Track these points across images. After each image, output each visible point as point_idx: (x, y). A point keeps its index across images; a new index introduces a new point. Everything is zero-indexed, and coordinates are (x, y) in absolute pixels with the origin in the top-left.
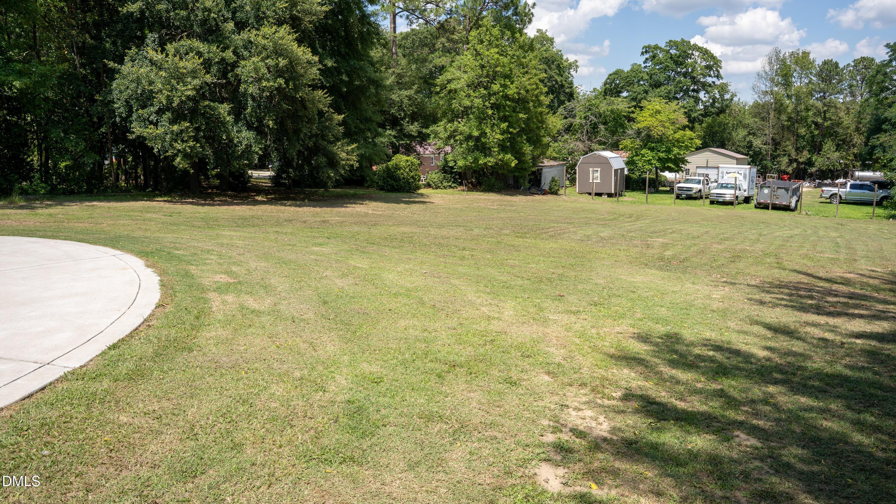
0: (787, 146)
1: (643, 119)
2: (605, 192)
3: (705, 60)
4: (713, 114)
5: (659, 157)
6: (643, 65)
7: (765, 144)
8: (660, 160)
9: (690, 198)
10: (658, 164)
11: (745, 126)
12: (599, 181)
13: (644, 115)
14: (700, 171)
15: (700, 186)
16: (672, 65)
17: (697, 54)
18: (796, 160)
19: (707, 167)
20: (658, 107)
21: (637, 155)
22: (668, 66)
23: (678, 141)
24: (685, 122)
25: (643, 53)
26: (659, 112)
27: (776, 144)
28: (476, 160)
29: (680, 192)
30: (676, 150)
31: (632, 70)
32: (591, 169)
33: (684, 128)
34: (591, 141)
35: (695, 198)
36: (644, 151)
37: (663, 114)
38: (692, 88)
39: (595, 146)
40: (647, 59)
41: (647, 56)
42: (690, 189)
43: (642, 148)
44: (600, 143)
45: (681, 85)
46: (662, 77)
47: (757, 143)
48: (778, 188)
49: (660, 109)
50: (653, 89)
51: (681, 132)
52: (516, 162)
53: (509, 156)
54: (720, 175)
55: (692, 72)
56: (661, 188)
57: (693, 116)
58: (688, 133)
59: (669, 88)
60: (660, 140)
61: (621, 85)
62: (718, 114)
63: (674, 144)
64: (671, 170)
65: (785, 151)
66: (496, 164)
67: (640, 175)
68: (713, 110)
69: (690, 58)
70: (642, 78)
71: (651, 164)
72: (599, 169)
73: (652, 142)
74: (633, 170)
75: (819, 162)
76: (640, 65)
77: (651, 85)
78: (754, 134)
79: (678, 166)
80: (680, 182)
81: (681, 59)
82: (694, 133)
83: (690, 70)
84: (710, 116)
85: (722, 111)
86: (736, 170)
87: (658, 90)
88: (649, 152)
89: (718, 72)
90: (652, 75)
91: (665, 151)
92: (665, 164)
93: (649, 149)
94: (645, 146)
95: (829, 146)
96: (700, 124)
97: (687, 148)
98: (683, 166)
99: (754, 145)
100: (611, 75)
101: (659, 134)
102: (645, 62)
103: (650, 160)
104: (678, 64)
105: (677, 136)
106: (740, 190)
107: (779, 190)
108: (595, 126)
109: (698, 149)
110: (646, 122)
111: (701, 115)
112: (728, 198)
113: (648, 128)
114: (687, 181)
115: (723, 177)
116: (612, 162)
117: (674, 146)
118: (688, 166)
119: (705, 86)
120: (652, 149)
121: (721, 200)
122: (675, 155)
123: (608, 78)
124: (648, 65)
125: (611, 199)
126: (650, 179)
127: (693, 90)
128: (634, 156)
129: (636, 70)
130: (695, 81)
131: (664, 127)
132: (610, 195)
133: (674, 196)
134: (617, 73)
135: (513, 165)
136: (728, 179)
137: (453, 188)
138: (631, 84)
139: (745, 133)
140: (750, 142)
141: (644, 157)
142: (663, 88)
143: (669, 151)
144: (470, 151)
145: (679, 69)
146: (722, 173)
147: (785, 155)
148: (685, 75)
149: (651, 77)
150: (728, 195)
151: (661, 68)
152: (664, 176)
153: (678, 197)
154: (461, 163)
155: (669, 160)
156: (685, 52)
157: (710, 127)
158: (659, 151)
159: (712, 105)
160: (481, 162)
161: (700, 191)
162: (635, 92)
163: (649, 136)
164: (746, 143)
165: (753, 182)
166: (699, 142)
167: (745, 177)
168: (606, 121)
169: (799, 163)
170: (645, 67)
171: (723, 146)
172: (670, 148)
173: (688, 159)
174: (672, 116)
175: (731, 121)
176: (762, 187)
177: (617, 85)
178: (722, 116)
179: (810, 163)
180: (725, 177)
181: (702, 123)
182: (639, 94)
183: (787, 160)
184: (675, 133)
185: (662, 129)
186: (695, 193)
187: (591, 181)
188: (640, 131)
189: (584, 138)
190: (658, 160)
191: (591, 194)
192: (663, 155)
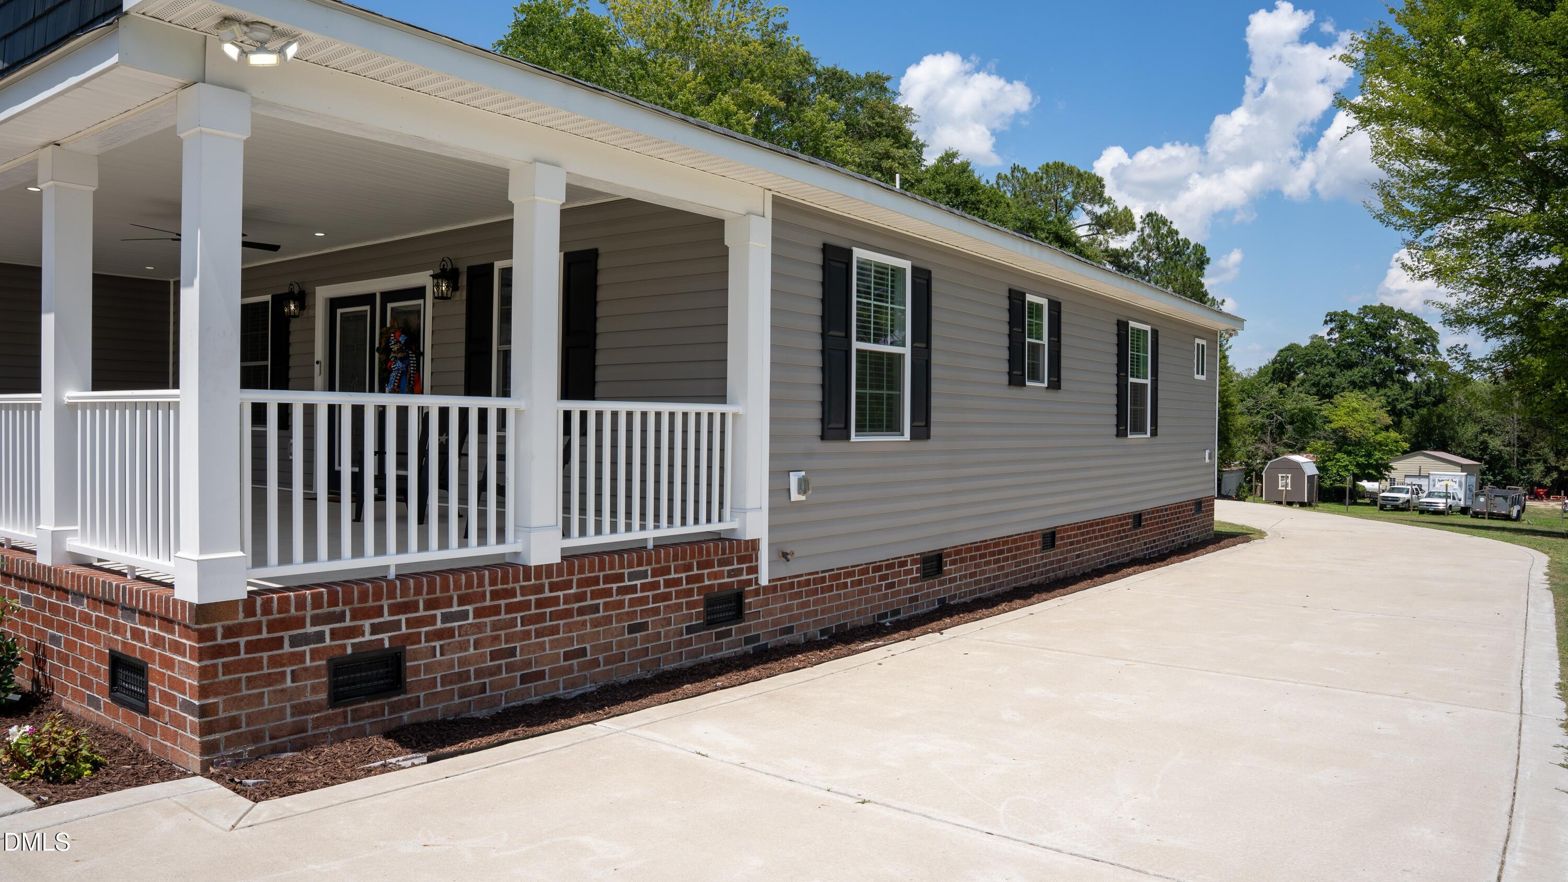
0: (1541, 448)
1: (1337, 418)
2: (1296, 501)
3: (1414, 332)
4: (1428, 404)
5: (1357, 462)
6: (1326, 338)
7: (1507, 446)
8: (1358, 465)
9: (1396, 508)
10: (1356, 471)
11: (1476, 421)
12: (1289, 488)
13: (1338, 413)
14: (1408, 481)
15: (1408, 496)
16: (1367, 339)
17: (1402, 323)
19: (1420, 476)
20: (1355, 405)
21: (1330, 460)
22: (1362, 341)
23: (1380, 444)
24: (1389, 420)
25: (1326, 322)
26: (1355, 410)
27: (1525, 445)
29: (1384, 502)
30: (1378, 455)
31: (1312, 345)
32: (1280, 475)
33: (1387, 428)
34: (1276, 442)
35: (1403, 510)
36: (1338, 456)
37: (1361, 413)
38: (1396, 368)
39: (1281, 449)
40: (1332, 329)
41: (1332, 325)
42: (1396, 499)
43: (1335, 451)
44: (1287, 445)
45: (1381, 366)
46: (1354, 355)
47: (1495, 443)
49: (1358, 406)
50: (1341, 371)
51: (1384, 434)
54: (1431, 483)
55: (1396, 348)
56: (1359, 501)
57: (1399, 407)
58: (1393, 435)
59: (1365, 370)
60: (1358, 443)
61: (1298, 365)
62: (1435, 404)
63: (1375, 446)
64: (1371, 478)
65: (1538, 455)
67: (1331, 484)
68: (1428, 399)
69: (1394, 330)
70: (1326, 356)
71: (1348, 470)
72: (1290, 475)
73: (1349, 445)
74: (1322, 477)
76: (1322, 338)
77: (1338, 366)
78: (1490, 431)
79: (1380, 473)
80: (1383, 491)
81: (1380, 332)
82: (1400, 434)
83: (1394, 345)
84: (1424, 407)
85: (1441, 400)
86: (1450, 478)
87: (1350, 373)
88: (1345, 456)
89: (1434, 347)
90: (1340, 352)
91: (1364, 456)
92: (1364, 471)
93: (1345, 453)
94: (1339, 450)
96: (1410, 418)
97: (1391, 452)
98: (1387, 473)
99: (1491, 446)
100: (1282, 351)
101: (1358, 435)
102: (1328, 334)
103: (1347, 466)
104: (1374, 337)
105: (1379, 438)
106: (1454, 498)
108: (1281, 427)
109: (1405, 452)
110: (1341, 422)
111: (1411, 405)
112: (1441, 507)
113: (1344, 429)
114: (1392, 490)
115: (1434, 485)
116: (1305, 467)
117: (1375, 449)
118: (1393, 474)
119: (1414, 366)
120: (1349, 453)
121: (1431, 509)
122: (1376, 460)
123: (1278, 355)
124: (1334, 337)
126: (1345, 488)
127: (1399, 372)
128: (1326, 461)
129: (1317, 344)
130: (1400, 360)
131: (1362, 427)
132: (1302, 505)
133: (1378, 508)
134: (1290, 348)
136: (1439, 487)
138: (1309, 364)
139: (1477, 429)
140: (1484, 442)
141: (1339, 462)
142: (1356, 370)
143: (1369, 455)
145: (1377, 343)
146: (1434, 480)
147: (1538, 461)
148: (1387, 351)
149: (1338, 355)
150: (1441, 504)
151: (1353, 343)
152: (1361, 486)
153: (1382, 508)
155: (1370, 466)
156: (1386, 322)
157: (1425, 421)
158: (1357, 455)
159: (1427, 393)
161: (1408, 501)
162: (1317, 376)
163: (1345, 438)
164: (1478, 444)
165: (1471, 490)
166: (1406, 446)
167: (1460, 485)
168: (1293, 420)
170: (1330, 340)
171: (1444, 448)
172: (1370, 452)
173: (1394, 464)
174: (1373, 416)
175: (1456, 414)
176: (1477, 495)
177: (1292, 365)
178: (1441, 407)
180: (1437, 486)
181: (1413, 415)
182: (1323, 377)
183: (1542, 468)
184: (1376, 434)
185: (1360, 429)
186: (1402, 503)
187: (1280, 488)
188: (1334, 431)
189: (1268, 439)
190: (1355, 466)
191: (1280, 503)
192: (1362, 460)
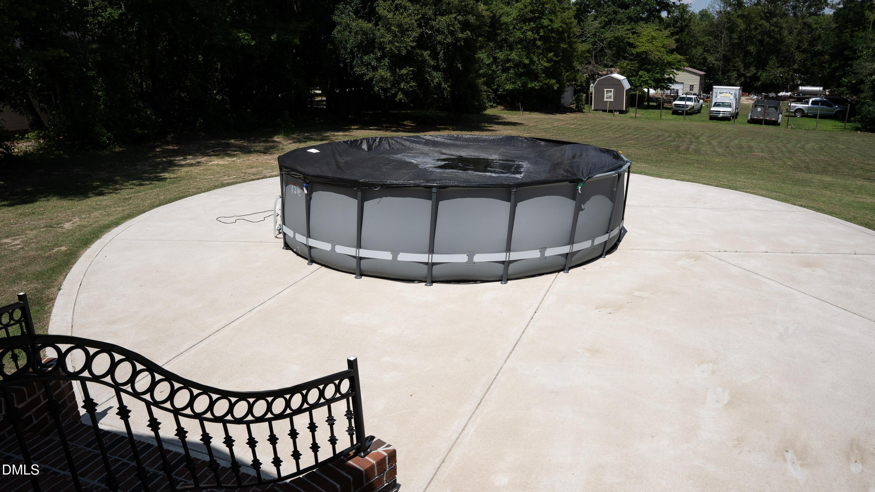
0: (737, 62)
1: (640, 45)
2: (619, 109)
5: (654, 78)
7: (717, 60)
9: (685, 113)
11: (700, 44)
12: (612, 100)
13: (641, 40)
15: (693, 104)
18: (743, 75)
20: (653, 34)
21: (633, 76)
23: (669, 63)
24: (674, 46)
26: (654, 38)
27: (727, 59)
28: (524, 85)
29: (676, 109)
32: (605, 90)
33: (672, 52)
34: (600, 64)
35: (691, 114)
36: (641, 73)
37: (658, 40)
39: (604, 69)
42: (684, 106)
43: (640, 69)
47: (711, 59)
48: (769, 107)
49: (655, 35)
51: (673, 56)
52: (558, 85)
53: (554, 81)
54: (714, 95)
58: (676, 56)
60: (656, 64)
63: (666, 66)
65: (734, 66)
66: (542, 87)
72: (612, 90)
73: (649, 65)
74: (634, 90)
75: (764, 76)
78: (708, 51)
79: (667, 85)
86: (729, 91)
88: (646, 73)
95: (773, 61)
99: (708, 61)
101: (655, 57)
103: (647, 80)
106: (732, 107)
107: (771, 109)
108: (602, 51)
110: (644, 48)
113: (646, 52)
115: (716, 96)
116: (622, 83)
117: (666, 68)
120: (648, 71)
121: (718, 116)
125: (623, 115)
126: (639, 95)
132: (621, 112)
135: (555, 88)
136: (721, 98)
137: (494, 107)
140: (705, 59)
143: (662, 72)
144: (519, 75)
146: (716, 93)
147: (734, 70)
150: (725, 112)
153: (673, 113)
154: (509, 87)
160: (529, 86)
161: (695, 108)
163: (645, 59)
167: (735, 97)
168: (610, 46)
169: (746, 77)
172: (663, 70)
174: (666, 42)
179: (755, 78)
180: (719, 97)
183: (736, 75)
184: (668, 56)
185: (658, 53)
186: (690, 109)
187: (605, 100)
188: (639, 55)
189: (593, 62)
190: (653, 80)
191: (605, 111)
192: (658, 76)
